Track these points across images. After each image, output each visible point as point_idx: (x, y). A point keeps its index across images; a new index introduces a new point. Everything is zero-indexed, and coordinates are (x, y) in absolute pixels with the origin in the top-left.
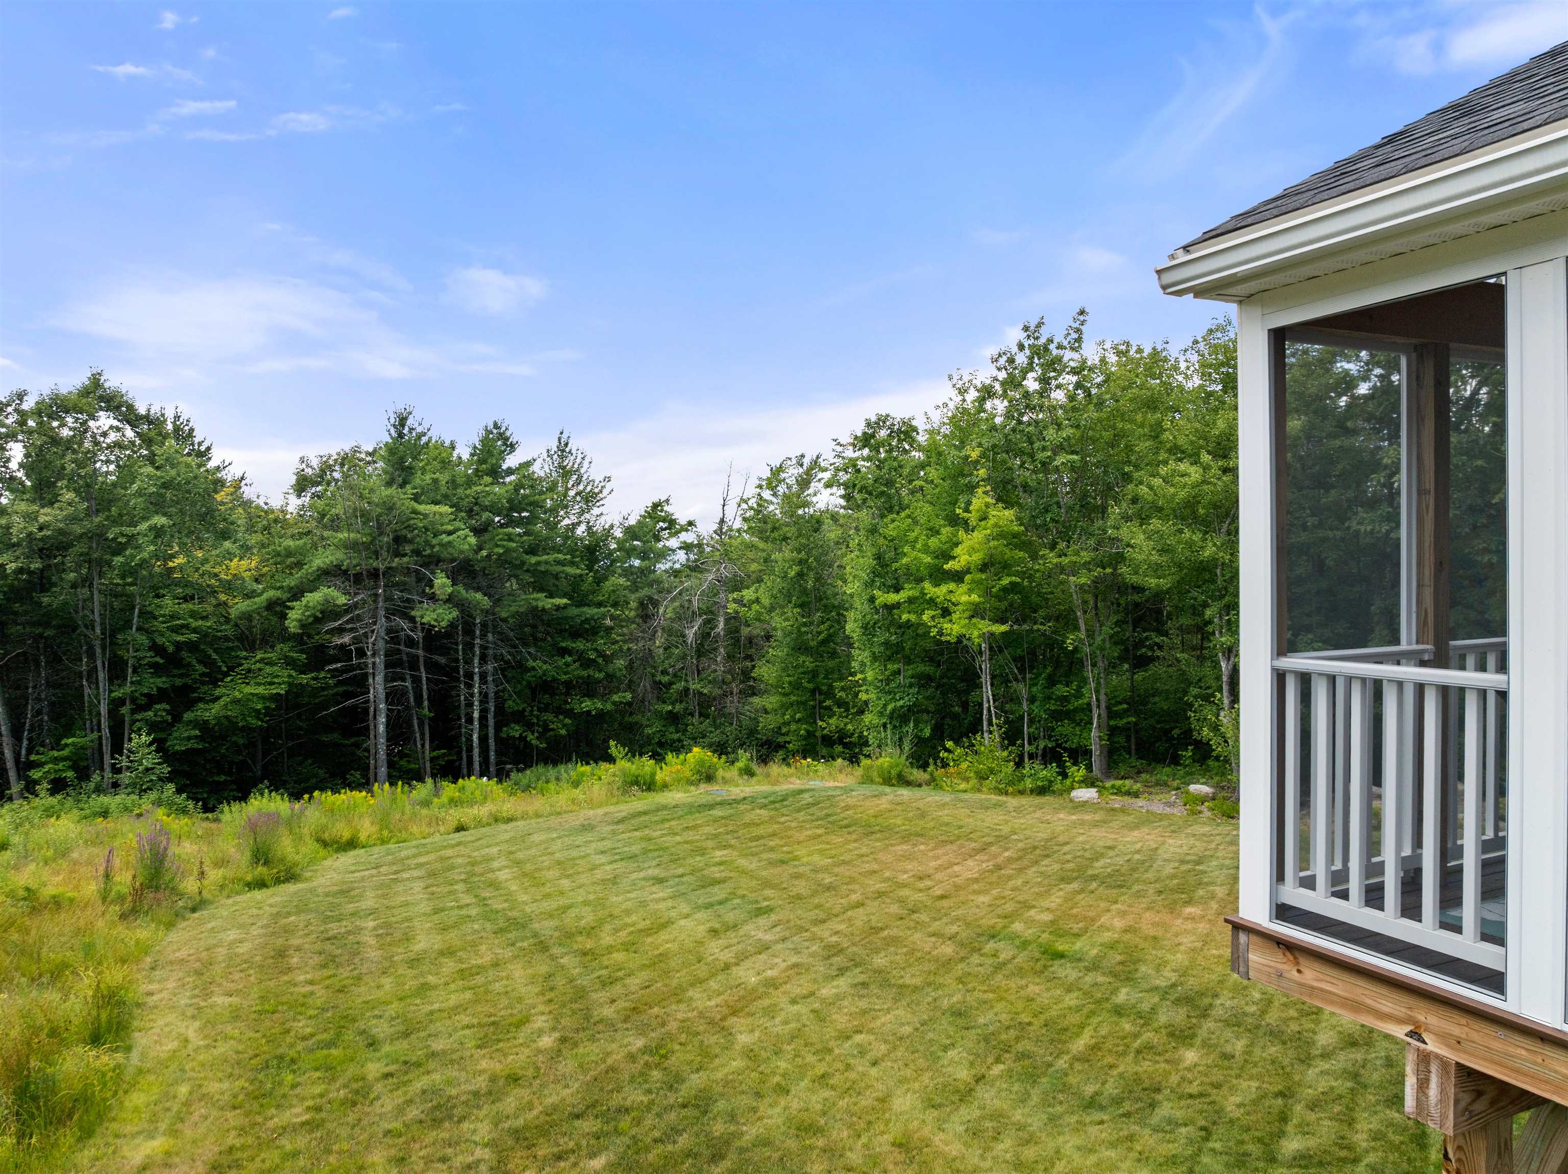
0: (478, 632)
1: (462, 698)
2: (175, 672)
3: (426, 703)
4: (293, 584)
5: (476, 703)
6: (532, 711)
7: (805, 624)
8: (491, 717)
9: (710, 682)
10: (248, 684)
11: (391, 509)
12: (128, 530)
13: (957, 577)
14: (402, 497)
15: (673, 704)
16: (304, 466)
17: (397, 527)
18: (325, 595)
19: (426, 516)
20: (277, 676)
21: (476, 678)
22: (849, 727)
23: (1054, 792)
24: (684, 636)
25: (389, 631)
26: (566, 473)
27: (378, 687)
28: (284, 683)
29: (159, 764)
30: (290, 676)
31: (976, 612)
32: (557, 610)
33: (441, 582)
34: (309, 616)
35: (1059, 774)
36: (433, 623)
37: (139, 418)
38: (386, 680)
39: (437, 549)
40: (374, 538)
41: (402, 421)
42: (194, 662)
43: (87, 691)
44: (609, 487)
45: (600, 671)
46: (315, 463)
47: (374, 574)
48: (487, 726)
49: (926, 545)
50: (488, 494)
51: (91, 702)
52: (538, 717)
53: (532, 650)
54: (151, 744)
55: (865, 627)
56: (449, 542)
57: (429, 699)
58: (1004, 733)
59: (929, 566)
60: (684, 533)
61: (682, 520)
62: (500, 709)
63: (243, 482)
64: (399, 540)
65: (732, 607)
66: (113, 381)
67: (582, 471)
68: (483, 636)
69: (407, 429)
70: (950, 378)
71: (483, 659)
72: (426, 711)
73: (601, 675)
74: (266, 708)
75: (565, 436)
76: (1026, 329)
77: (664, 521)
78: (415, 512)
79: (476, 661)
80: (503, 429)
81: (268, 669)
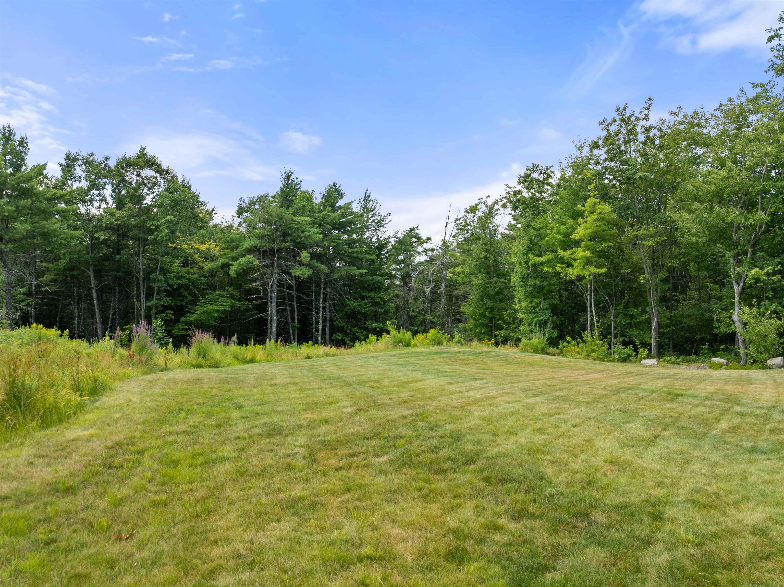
0: (322, 286)
1: (314, 319)
2: (177, 298)
3: (296, 320)
4: (234, 256)
5: (321, 322)
6: (347, 327)
7: (488, 283)
8: (327, 329)
9: (437, 316)
10: (211, 304)
11: (281, 219)
12: (156, 223)
13: (577, 243)
14: (287, 214)
15: (418, 327)
16: (241, 202)
17: (284, 228)
18: (249, 259)
19: (299, 222)
20: (225, 302)
21: (321, 309)
22: (511, 334)
23: (631, 361)
24: (424, 292)
25: (279, 281)
26: (368, 210)
27: (273, 308)
28: (228, 305)
29: (165, 336)
30: (232, 302)
31: (588, 261)
32: (361, 277)
33: (305, 255)
34: (240, 269)
35: (634, 351)
36: (300, 275)
37: (163, 171)
38: (277, 305)
39: (303, 239)
40: (273, 233)
41: (288, 177)
42: (187, 295)
43: (136, 304)
44: (389, 218)
45: (382, 308)
46: (247, 201)
47: (272, 251)
48: (325, 334)
49: (559, 230)
50: (329, 216)
51: (137, 309)
52: (351, 330)
53: (348, 297)
54: (162, 326)
55: (523, 277)
56: (309, 236)
57: (298, 319)
58: (601, 331)
59: (560, 241)
60: (425, 244)
61: (424, 238)
62: (332, 325)
63: (214, 212)
64: (285, 235)
65: (449, 276)
66: (151, 152)
67: (376, 210)
68: (325, 288)
69: (290, 181)
70: (574, 142)
71: (325, 300)
72: (296, 324)
73: (383, 310)
74: (220, 317)
75: (368, 192)
76: (618, 110)
77: (415, 237)
78: (293, 220)
79: (321, 301)
80: (338, 187)
81: (221, 299)
